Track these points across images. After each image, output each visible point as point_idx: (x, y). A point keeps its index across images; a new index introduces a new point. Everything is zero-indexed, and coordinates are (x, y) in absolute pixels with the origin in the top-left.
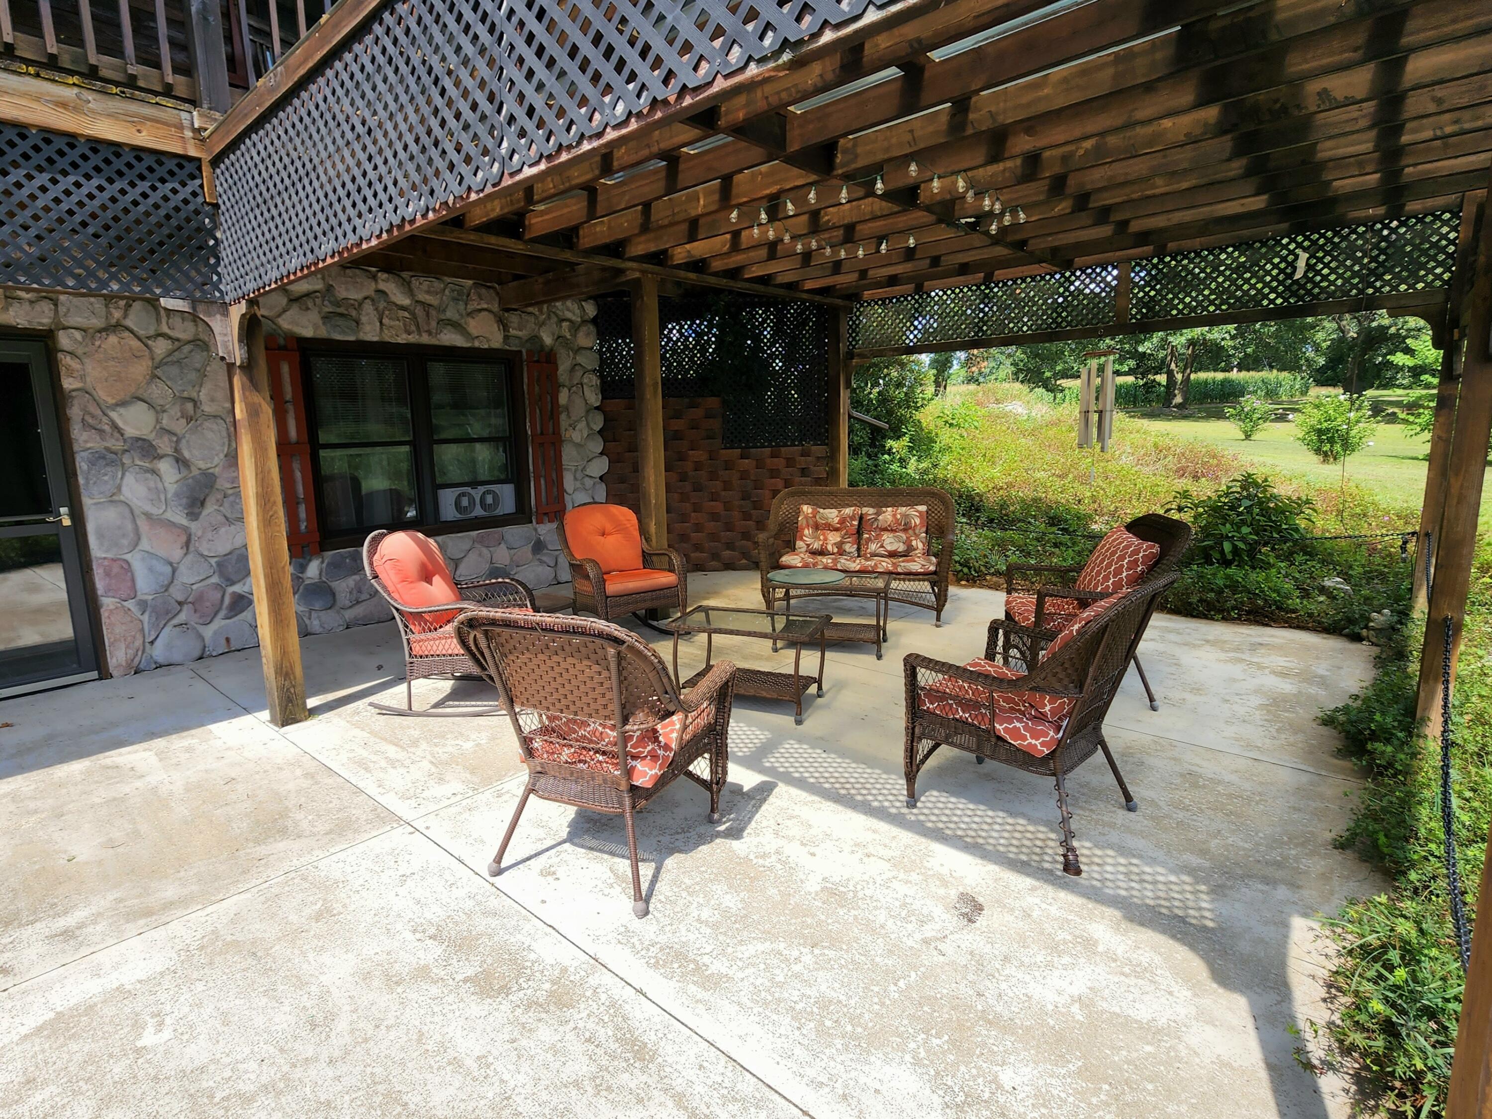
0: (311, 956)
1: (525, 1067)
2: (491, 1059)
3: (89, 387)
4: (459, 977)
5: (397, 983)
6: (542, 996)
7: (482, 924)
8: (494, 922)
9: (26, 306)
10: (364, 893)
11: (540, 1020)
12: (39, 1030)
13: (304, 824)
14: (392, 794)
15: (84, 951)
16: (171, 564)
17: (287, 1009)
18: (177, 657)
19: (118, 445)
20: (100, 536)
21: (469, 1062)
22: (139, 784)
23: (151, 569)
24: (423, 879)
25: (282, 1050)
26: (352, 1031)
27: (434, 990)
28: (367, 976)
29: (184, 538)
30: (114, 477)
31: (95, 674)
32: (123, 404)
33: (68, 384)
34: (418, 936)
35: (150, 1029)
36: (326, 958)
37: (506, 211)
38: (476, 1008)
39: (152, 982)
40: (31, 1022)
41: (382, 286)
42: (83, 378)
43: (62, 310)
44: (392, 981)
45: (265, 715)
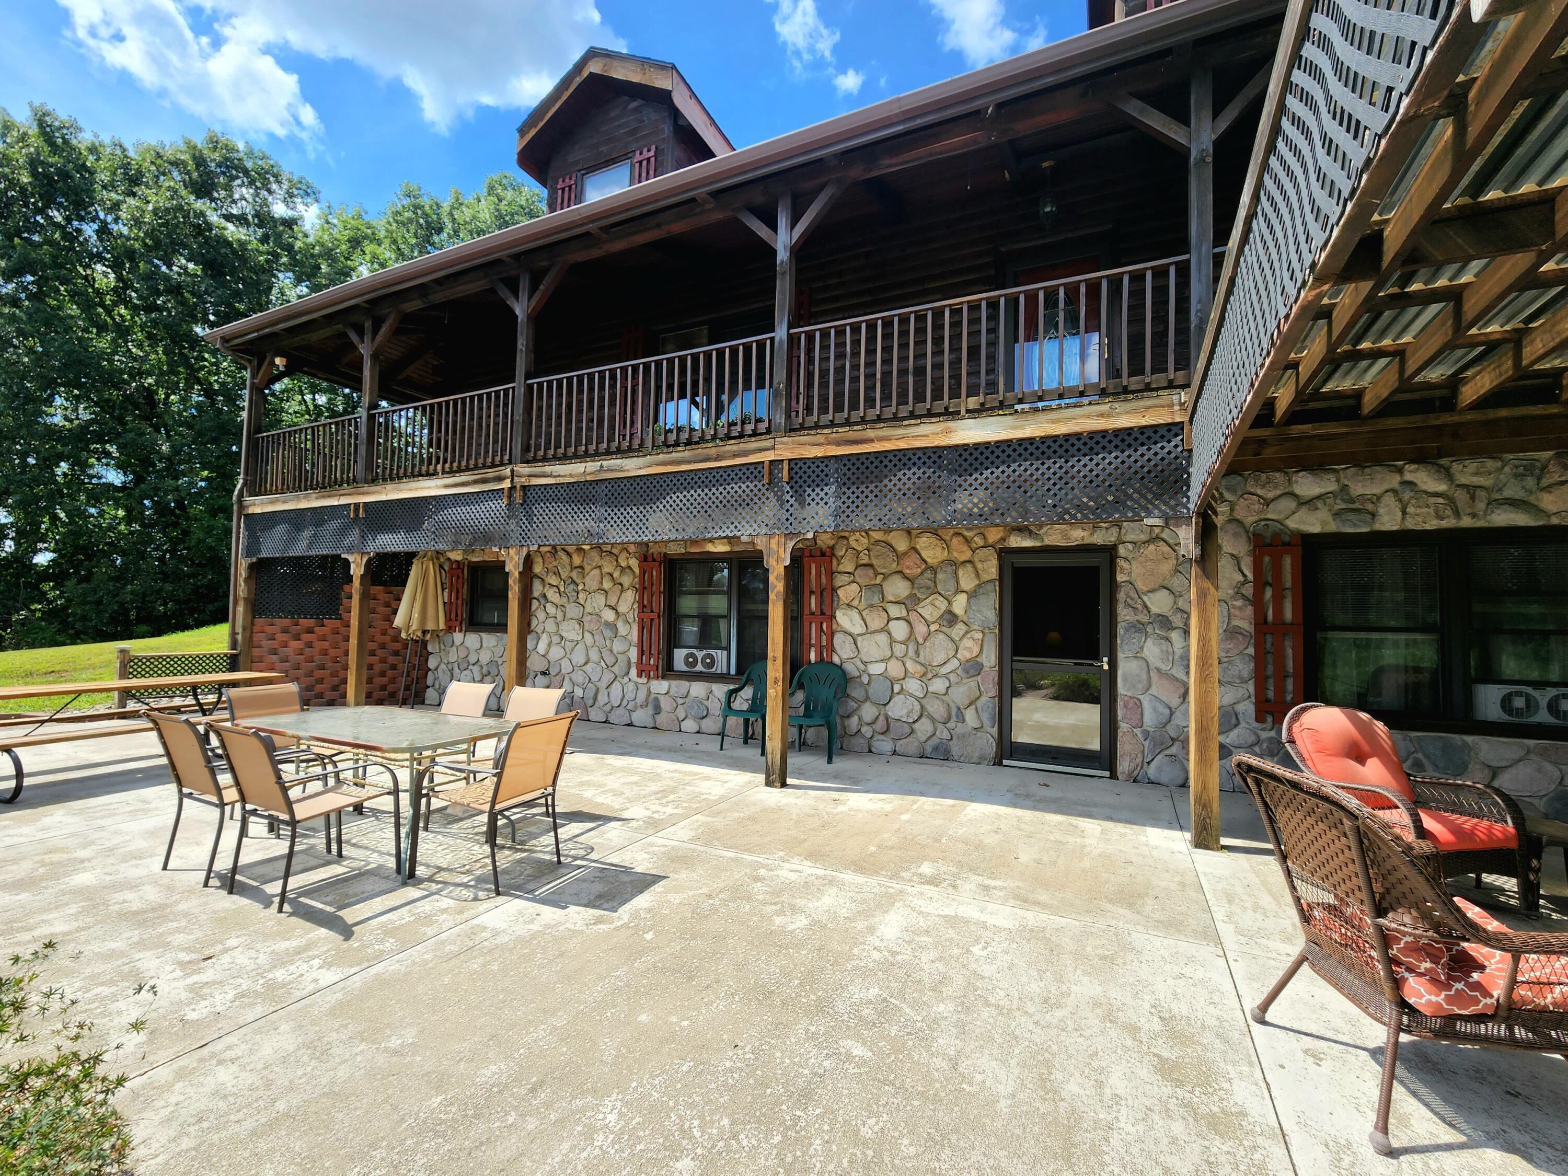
0: (1079, 972)
1: (1141, 1127)
2: (1123, 1103)
3: (1132, 580)
4: (1156, 1051)
5: (1111, 1021)
6: (1203, 1110)
7: (1208, 1038)
8: (1218, 1044)
9: (1104, 531)
10: (1144, 966)
11: (1184, 1118)
12: (946, 916)
13: (1148, 909)
14: (1232, 926)
15: (987, 899)
16: (1170, 708)
17: (1042, 985)
18: (1164, 779)
19: (1145, 619)
20: (1125, 680)
21: (1108, 1091)
22: (1079, 840)
23: (1155, 709)
24: (1195, 985)
25: (1020, 999)
26: (1060, 1021)
27: (1129, 1042)
28: (1097, 1004)
29: (1182, 690)
30: (1139, 641)
31: (1107, 774)
32: (1152, 591)
33: (1120, 578)
34: (1153, 1010)
35: (980, 946)
36: (1085, 980)
37: (1495, 384)
38: (1144, 1073)
39: (998, 929)
40: (948, 911)
41: (1408, 477)
42: (1130, 574)
43: (1123, 531)
44: (1109, 1017)
45: (1188, 836)
